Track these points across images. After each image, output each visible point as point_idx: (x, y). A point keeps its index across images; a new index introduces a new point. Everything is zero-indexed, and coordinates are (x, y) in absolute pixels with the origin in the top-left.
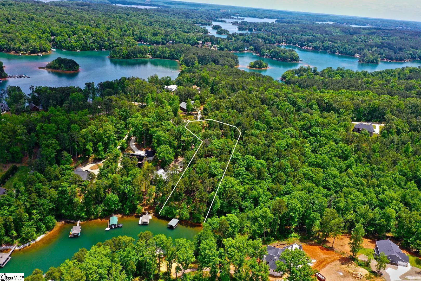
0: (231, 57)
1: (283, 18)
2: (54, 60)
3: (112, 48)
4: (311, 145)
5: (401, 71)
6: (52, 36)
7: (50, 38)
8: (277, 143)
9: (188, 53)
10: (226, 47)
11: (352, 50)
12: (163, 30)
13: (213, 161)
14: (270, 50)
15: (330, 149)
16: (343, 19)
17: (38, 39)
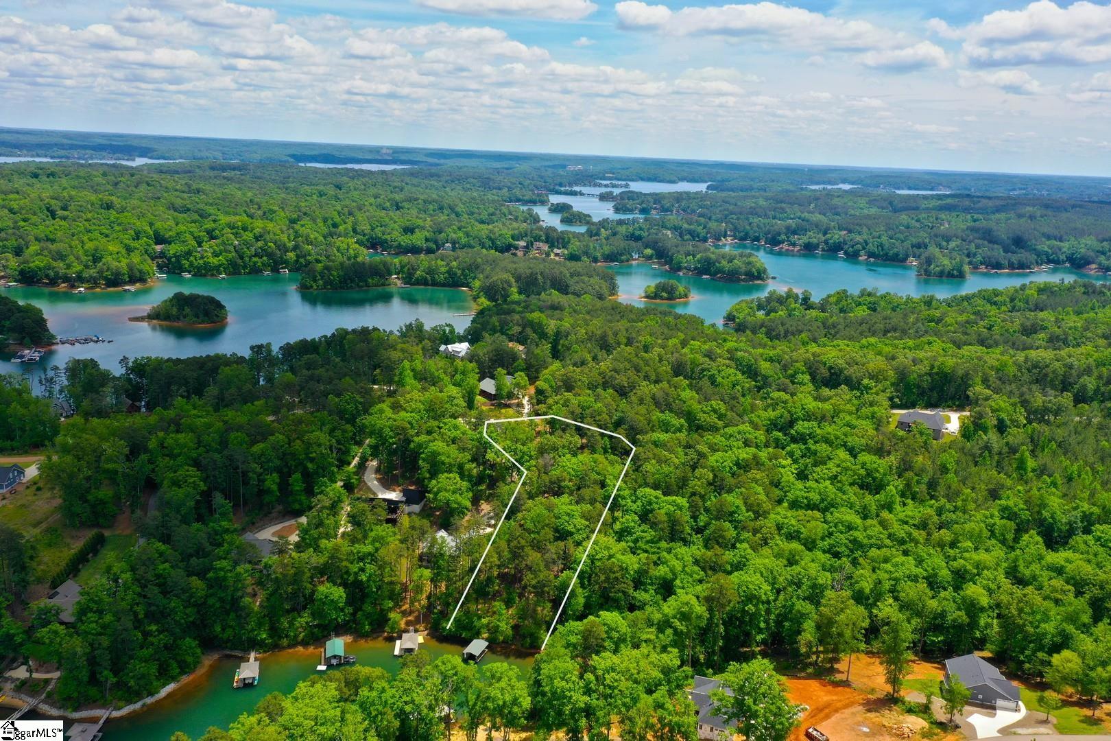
0: (598, 275)
1: (727, 180)
2: (166, 298)
3: (306, 266)
4: (795, 461)
5: (1016, 291)
6: (156, 244)
7: (153, 249)
8: (713, 459)
9: (492, 270)
10: (586, 253)
11: (899, 248)
12: (429, 219)
13: (563, 504)
14: (694, 256)
15: (839, 469)
16: (877, 176)
17: (124, 251)
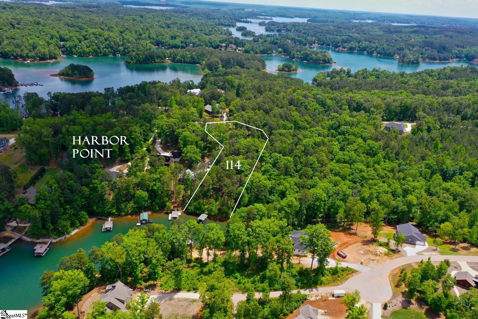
0: (258, 60)
1: (317, 17)
3: (128, 53)
4: (340, 143)
5: (441, 70)
6: (61, 41)
7: (59, 44)
8: (305, 141)
9: (211, 56)
10: (252, 50)
11: (391, 50)
12: (182, 33)
13: (240, 159)
14: (300, 52)
15: (358, 147)
16: (384, 17)
17: (46, 44)
